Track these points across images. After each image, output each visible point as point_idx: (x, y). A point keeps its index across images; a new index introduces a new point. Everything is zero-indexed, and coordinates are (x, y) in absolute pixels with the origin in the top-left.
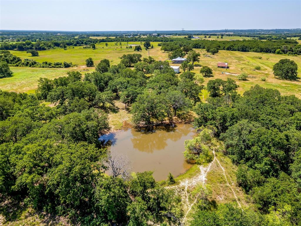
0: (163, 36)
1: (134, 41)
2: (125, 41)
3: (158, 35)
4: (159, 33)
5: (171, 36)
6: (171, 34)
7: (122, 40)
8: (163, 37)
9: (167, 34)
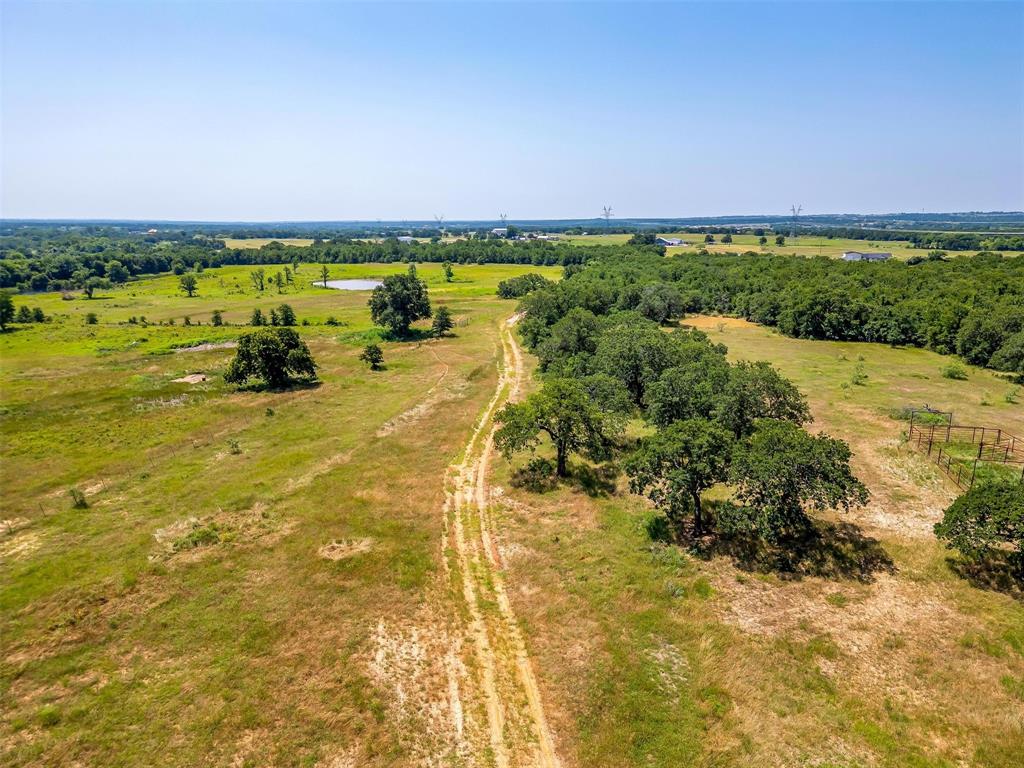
0: (531, 236)
1: (389, 262)
2: (340, 262)
3: (511, 234)
4: (516, 226)
5: (562, 236)
6: (557, 231)
7: (328, 254)
8: (529, 241)
9: (544, 232)
